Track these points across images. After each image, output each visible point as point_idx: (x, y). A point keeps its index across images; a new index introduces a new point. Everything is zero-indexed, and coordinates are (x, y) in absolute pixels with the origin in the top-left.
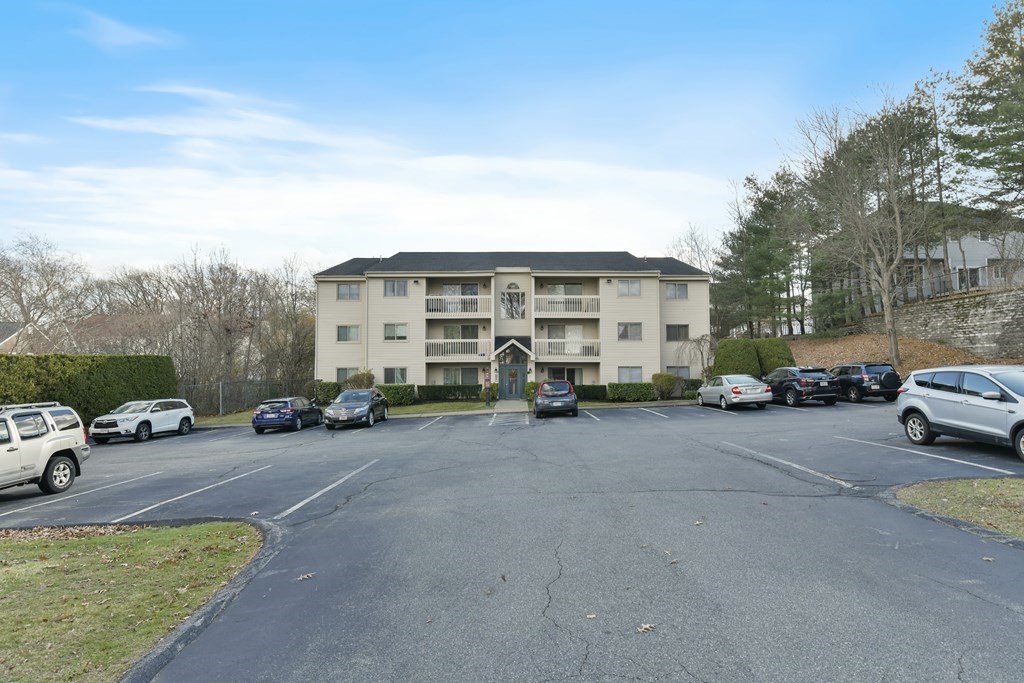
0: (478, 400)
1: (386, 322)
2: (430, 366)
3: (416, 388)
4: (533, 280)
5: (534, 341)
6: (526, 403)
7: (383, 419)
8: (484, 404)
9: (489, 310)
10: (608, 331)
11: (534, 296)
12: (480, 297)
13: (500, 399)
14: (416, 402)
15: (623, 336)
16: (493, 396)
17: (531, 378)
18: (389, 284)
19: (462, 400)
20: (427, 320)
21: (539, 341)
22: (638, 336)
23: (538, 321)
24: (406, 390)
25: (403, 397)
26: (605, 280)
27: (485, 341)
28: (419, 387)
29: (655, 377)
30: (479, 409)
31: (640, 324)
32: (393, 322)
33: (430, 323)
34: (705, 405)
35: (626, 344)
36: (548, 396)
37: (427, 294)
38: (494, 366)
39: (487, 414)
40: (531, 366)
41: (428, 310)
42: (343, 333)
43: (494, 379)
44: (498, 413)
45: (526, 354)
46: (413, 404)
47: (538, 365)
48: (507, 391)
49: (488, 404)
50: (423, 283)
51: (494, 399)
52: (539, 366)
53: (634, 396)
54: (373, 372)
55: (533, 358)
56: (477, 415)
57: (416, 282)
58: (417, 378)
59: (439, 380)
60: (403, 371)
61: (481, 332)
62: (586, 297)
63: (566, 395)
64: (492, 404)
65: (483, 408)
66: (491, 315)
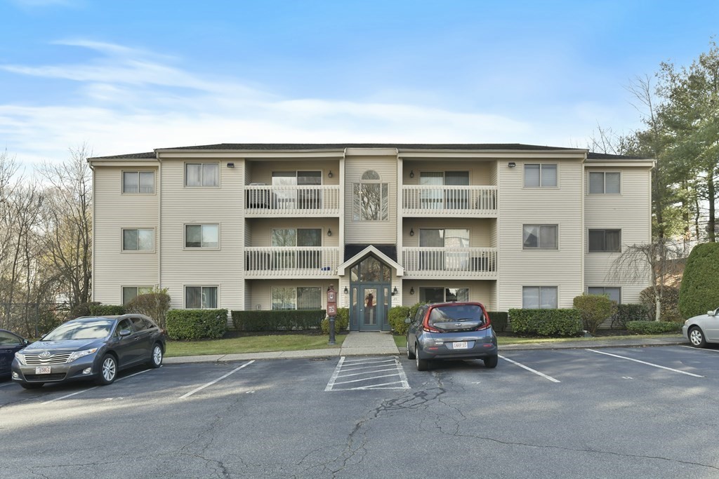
0: (319, 332)
1: (188, 222)
2: (251, 284)
3: (229, 314)
4: (400, 164)
5: (400, 249)
6: (391, 338)
7: (150, 364)
8: (325, 339)
9: (336, 206)
10: (508, 237)
11: (401, 187)
12: (325, 187)
13: (351, 330)
14: (229, 334)
15: (531, 242)
16: (342, 326)
17: (397, 301)
18: (192, 169)
19: (296, 332)
20: (247, 219)
21: (409, 250)
22: (552, 244)
23: (406, 221)
24: (212, 317)
25: (208, 328)
26: (507, 164)
27: (332, 250)
28: (234, 313)
29: (576, 301)
30: (318, 347)
31: (555, 226)
32: (198, 222)
33: (252, 224)
34: (706, 345)
35: (536, 255)
36: (441, 331)
37: (247, 183)
38: (343, 284)
39: (329, 358)
40: (397, 285)
41: (249, 205)
42: (129, 239)
43: (343, 302)
44: (347, 357)
45: (390, 267)
46: (224, 337)
47: (406, 283)
48: (362, 320)
49: (332, 339)
50: (241, 167)
51: (343, 331)
52: (408, 284)
53: (550, 328)
54: (168, 293)
55: (400, 272)
56: (312, 359)
57: (230, 165)
58: (232, 300)
59: (267, 304)
60: (212, 290)
61: (325, 238)
62: (474, 188)
63: (474, 329)
64: (338, 338)
65: (323, 346)
66: (340, 213)
